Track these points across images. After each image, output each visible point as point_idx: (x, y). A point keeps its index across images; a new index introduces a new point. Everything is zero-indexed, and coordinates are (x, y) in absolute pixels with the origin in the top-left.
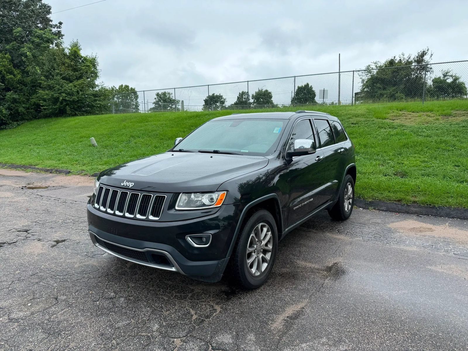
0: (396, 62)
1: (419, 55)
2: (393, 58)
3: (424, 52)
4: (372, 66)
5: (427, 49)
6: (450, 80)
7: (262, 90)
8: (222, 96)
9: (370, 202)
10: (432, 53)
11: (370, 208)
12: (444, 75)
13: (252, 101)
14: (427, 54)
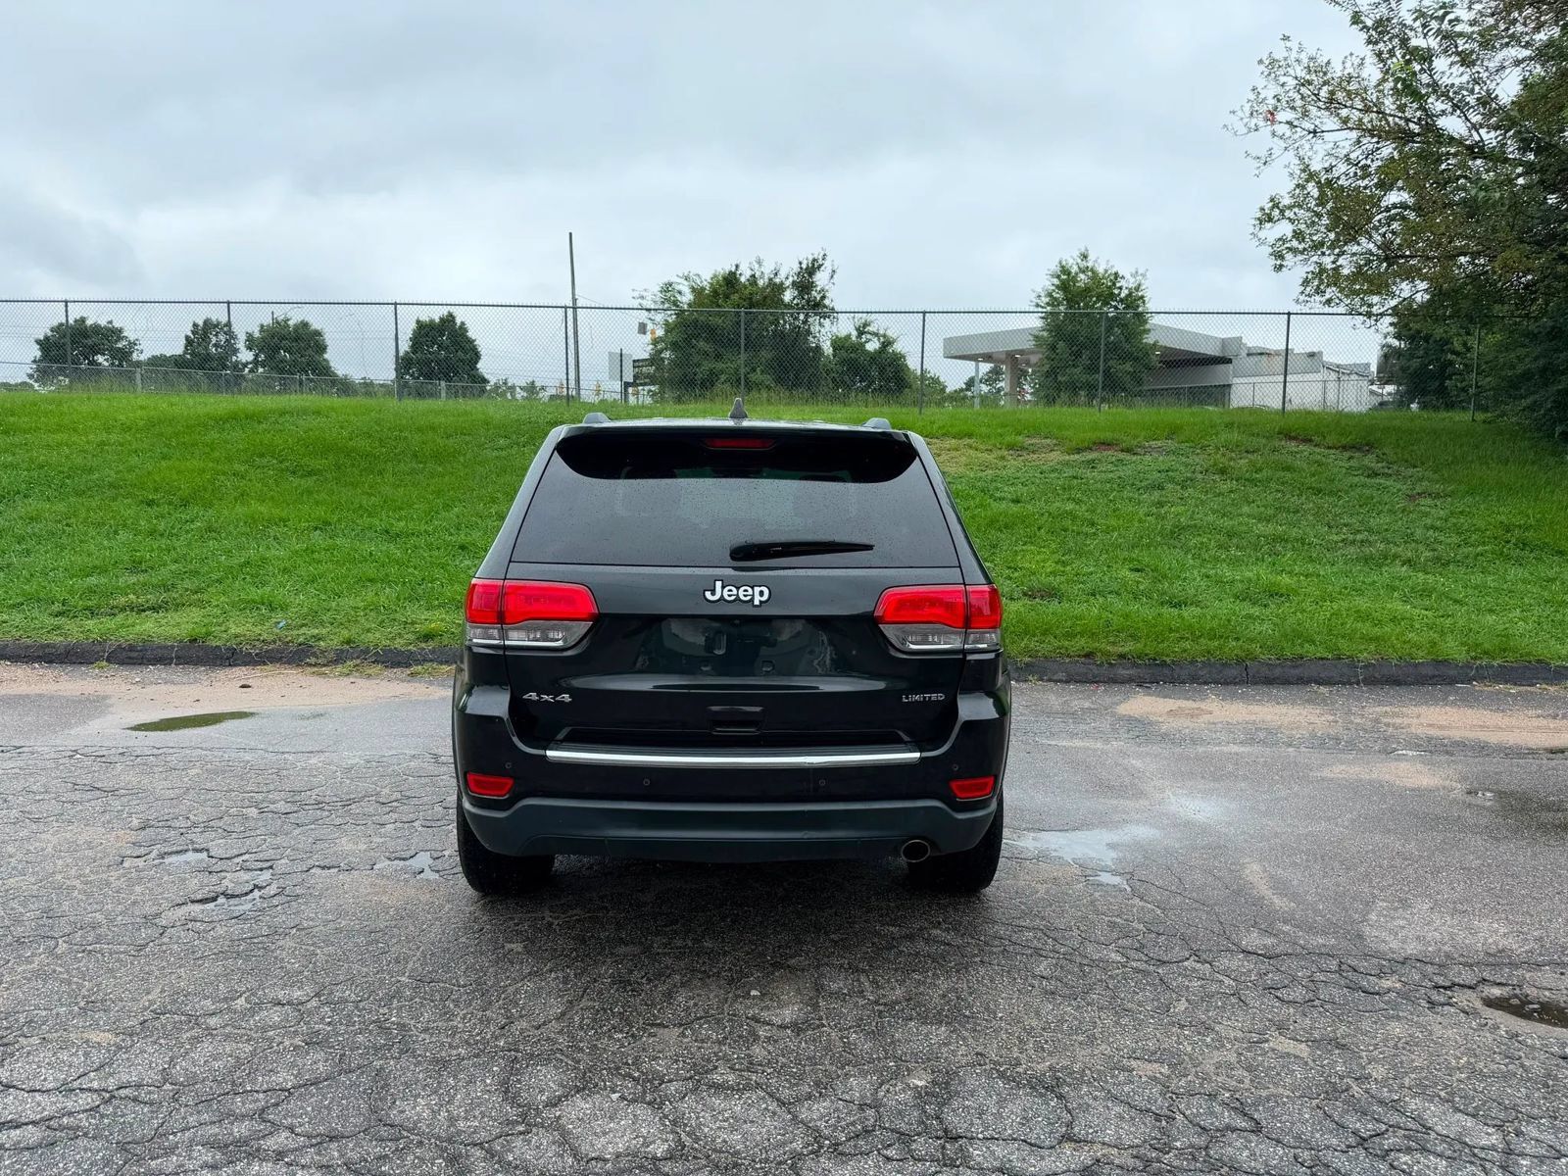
0: (743, 280)
1: (801, 268)
2: (733, 270)
3: (814, 260)
4: (678, 287)
5: (822, 255)
6: (873, 346)
7: (286, 322)
9: (1027, 664)
10: (835, 268)
12: (858, 329)
13: (245, 356)
14: (822, 268)
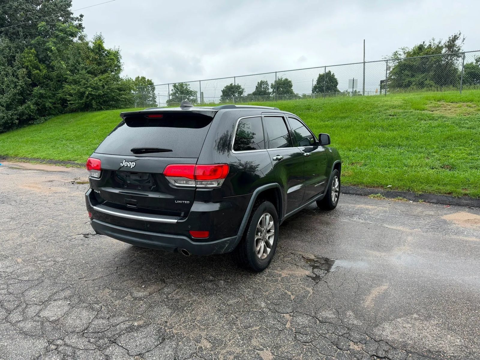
0: (426, 47)
1: (450, 39)
2: (422, 44)
3: (455, 36)
4: (399, 53)
5: (459, 33)
7: (281, 79)
8: (240, 86)
9: (420, 195)
10: (465, 38)
11: (420, 200)
12: (476, 60)
13: (271, 90)
14: (459, 38)
